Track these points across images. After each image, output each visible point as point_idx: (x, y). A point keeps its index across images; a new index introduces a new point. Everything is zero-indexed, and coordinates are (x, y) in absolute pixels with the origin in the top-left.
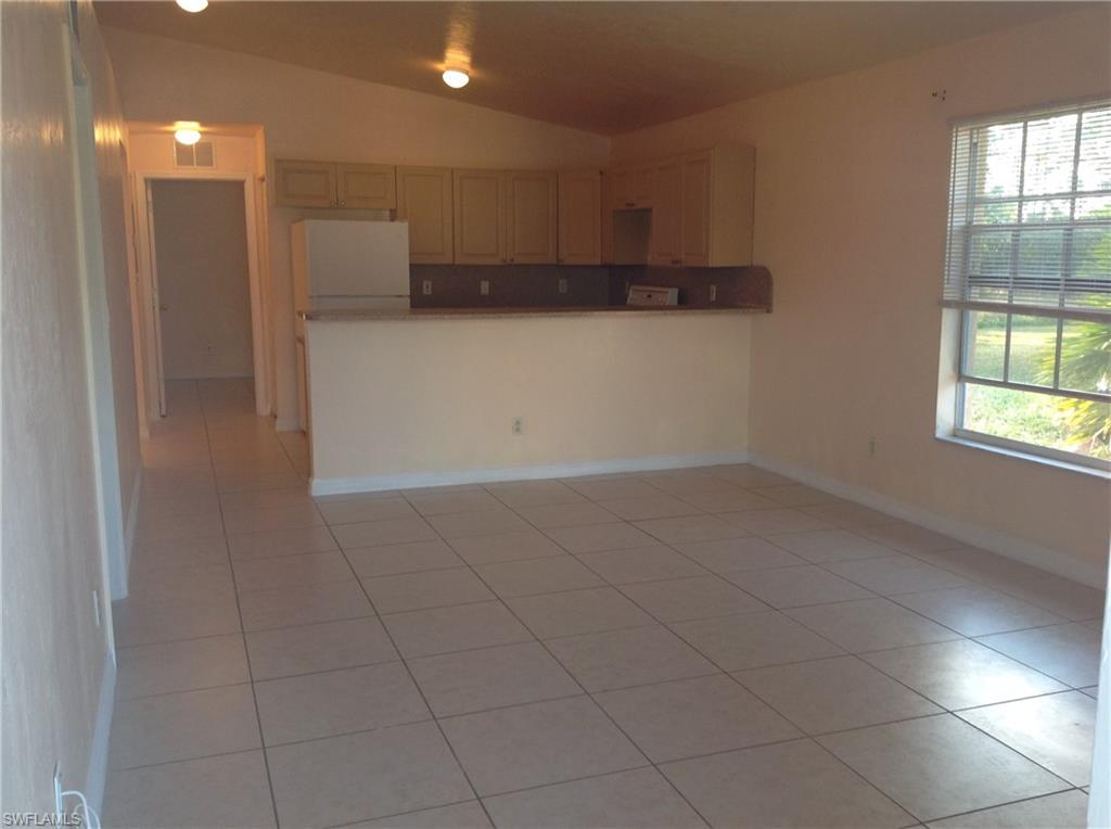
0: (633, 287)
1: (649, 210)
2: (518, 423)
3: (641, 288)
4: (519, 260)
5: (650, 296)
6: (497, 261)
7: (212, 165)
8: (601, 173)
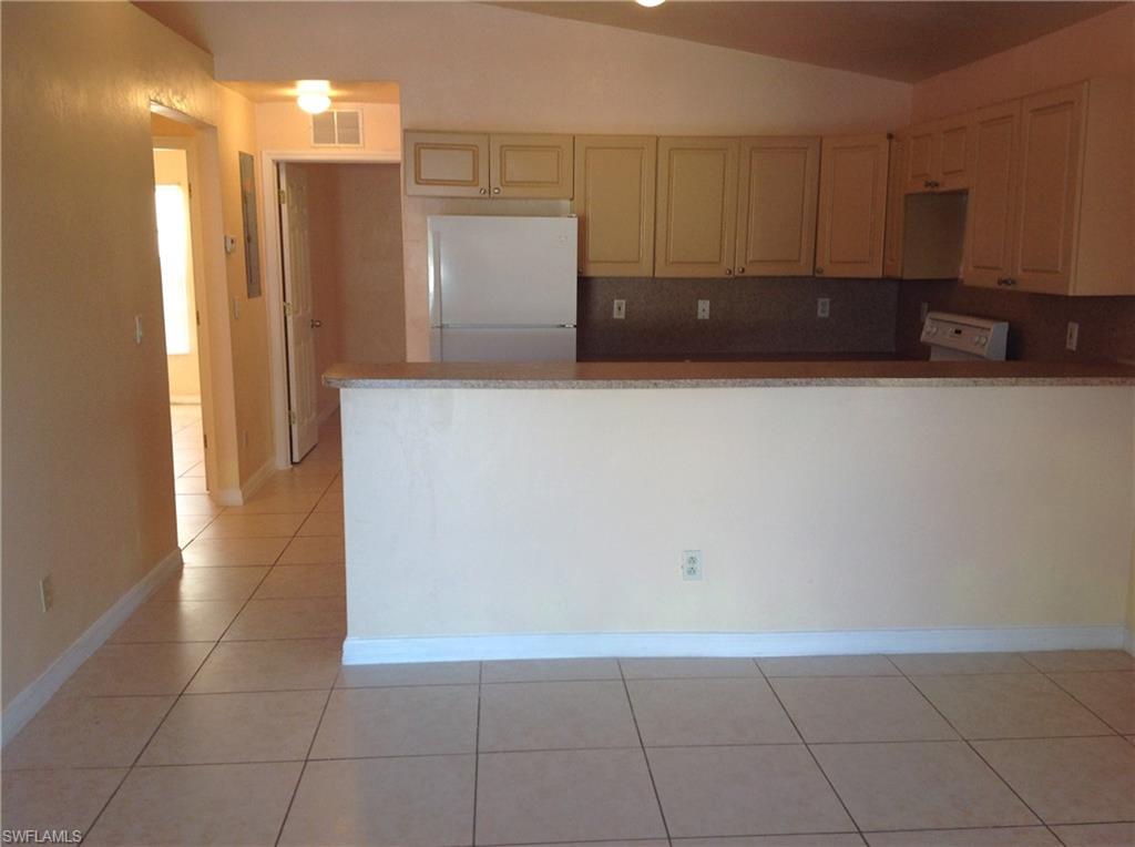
0: (930, 315)
1: (963, 193)
2: (693, 560)
3: (946, 317)
4: (752, 271)
5: (958, 332)
6: (719, 273)
7: (358, 142)
8: (890, 137)
